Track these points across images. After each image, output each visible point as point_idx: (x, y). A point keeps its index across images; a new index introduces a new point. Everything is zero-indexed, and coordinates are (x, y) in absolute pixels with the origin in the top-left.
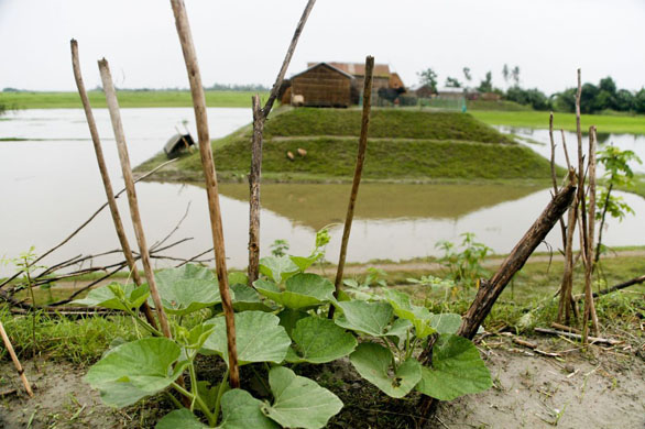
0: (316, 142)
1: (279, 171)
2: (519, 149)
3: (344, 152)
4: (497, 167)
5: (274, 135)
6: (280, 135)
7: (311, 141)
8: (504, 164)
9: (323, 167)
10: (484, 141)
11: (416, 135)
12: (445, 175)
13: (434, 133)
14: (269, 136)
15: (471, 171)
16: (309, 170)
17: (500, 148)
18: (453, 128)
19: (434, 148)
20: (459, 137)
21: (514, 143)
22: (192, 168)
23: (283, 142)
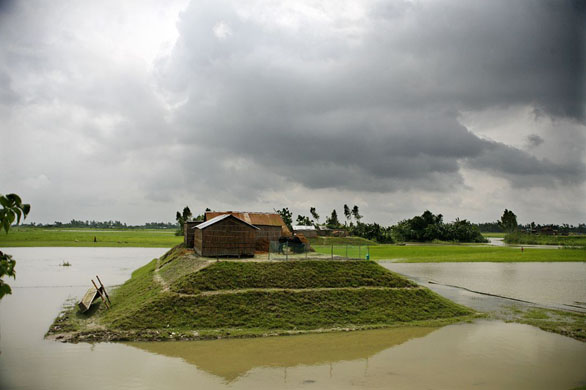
0: (244, 295)
1: (214, 327)
2: (423, 291)
3: (273, 305)
4: (409, 310)
5: (202, 289)
6: (208, 289)
7: (239, 294)
8: (414, 306)
9: (256, 321)
10: (392, 286)
11: (333, 284)
12: (368, 321)
13: (347, 281)
14: (197, 290)
15: (388, 315)
16: (243, 324)
17: (407, 291)
18: (363, 276)
19: (351, 296)
20: (370, 284)
21: (416, 286)
22: (122, 326)
23: (213, 297)
